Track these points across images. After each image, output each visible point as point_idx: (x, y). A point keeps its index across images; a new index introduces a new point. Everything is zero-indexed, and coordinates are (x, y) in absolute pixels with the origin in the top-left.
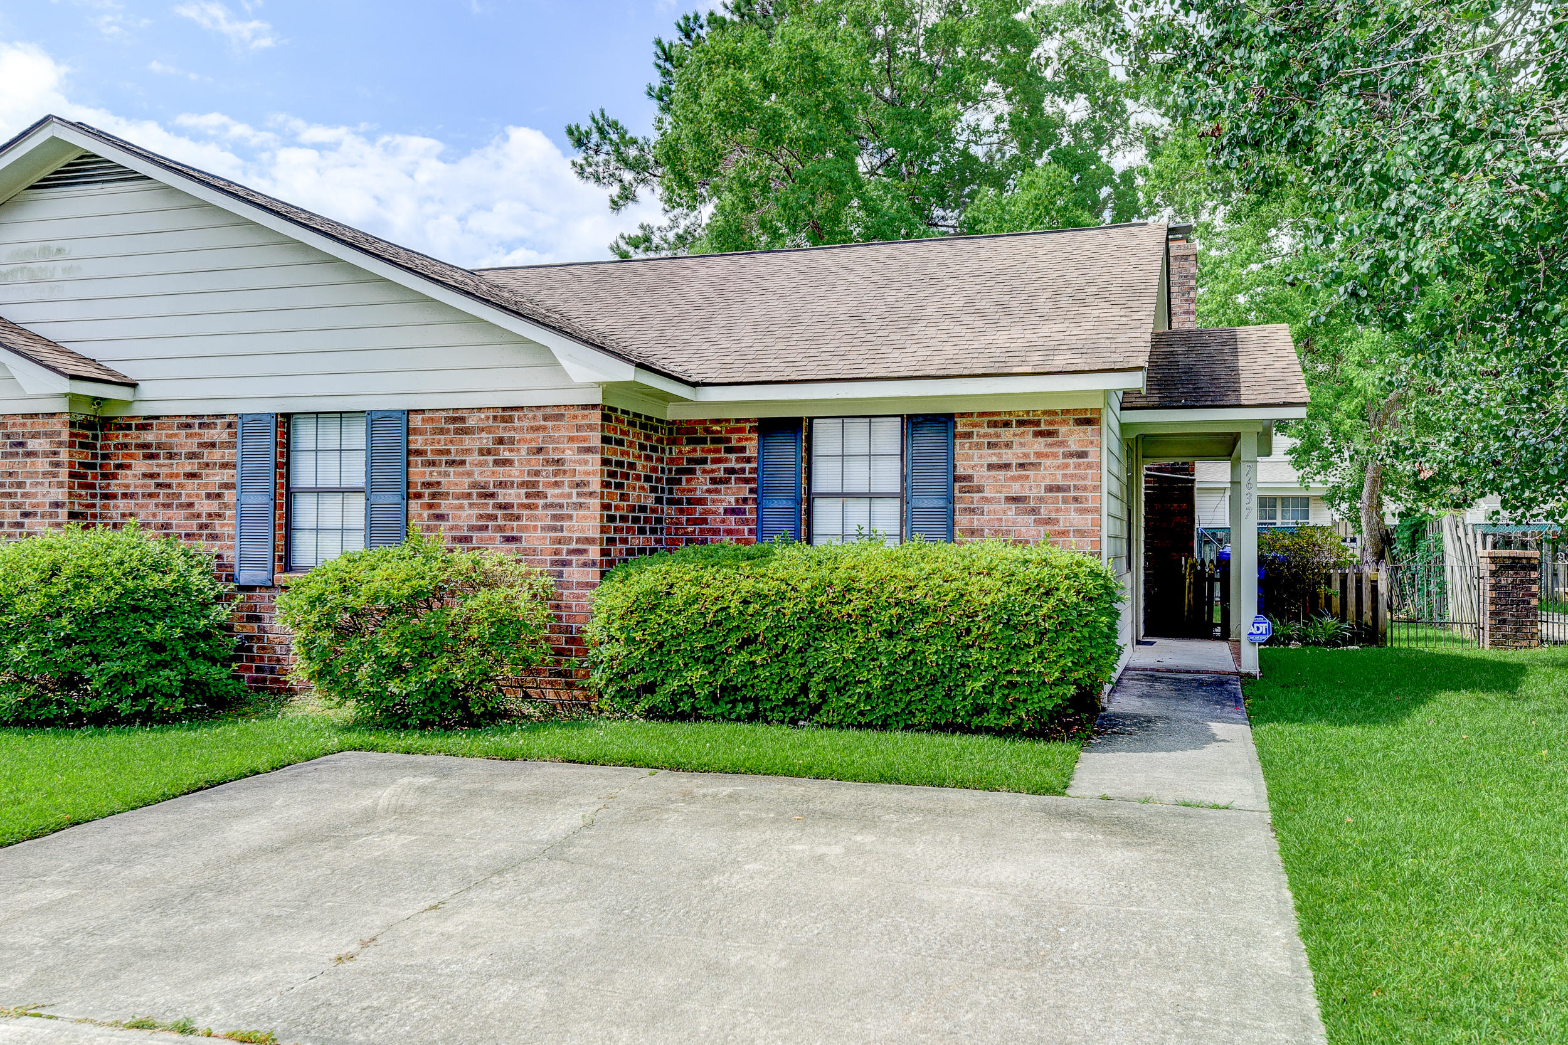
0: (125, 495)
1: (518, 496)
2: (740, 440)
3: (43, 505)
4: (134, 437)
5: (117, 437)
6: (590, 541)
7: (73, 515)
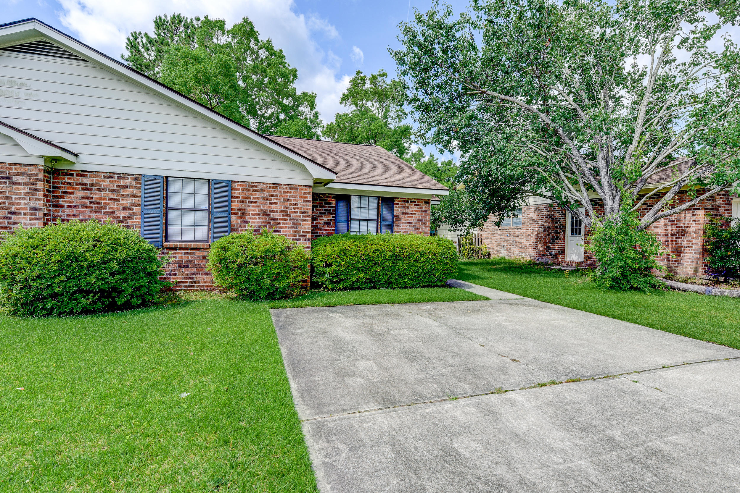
2: (329, 200)
3: (26, 209)
4: (75, 180)
5: (64, 179)
6: (308, 232)
7: (45, 215)
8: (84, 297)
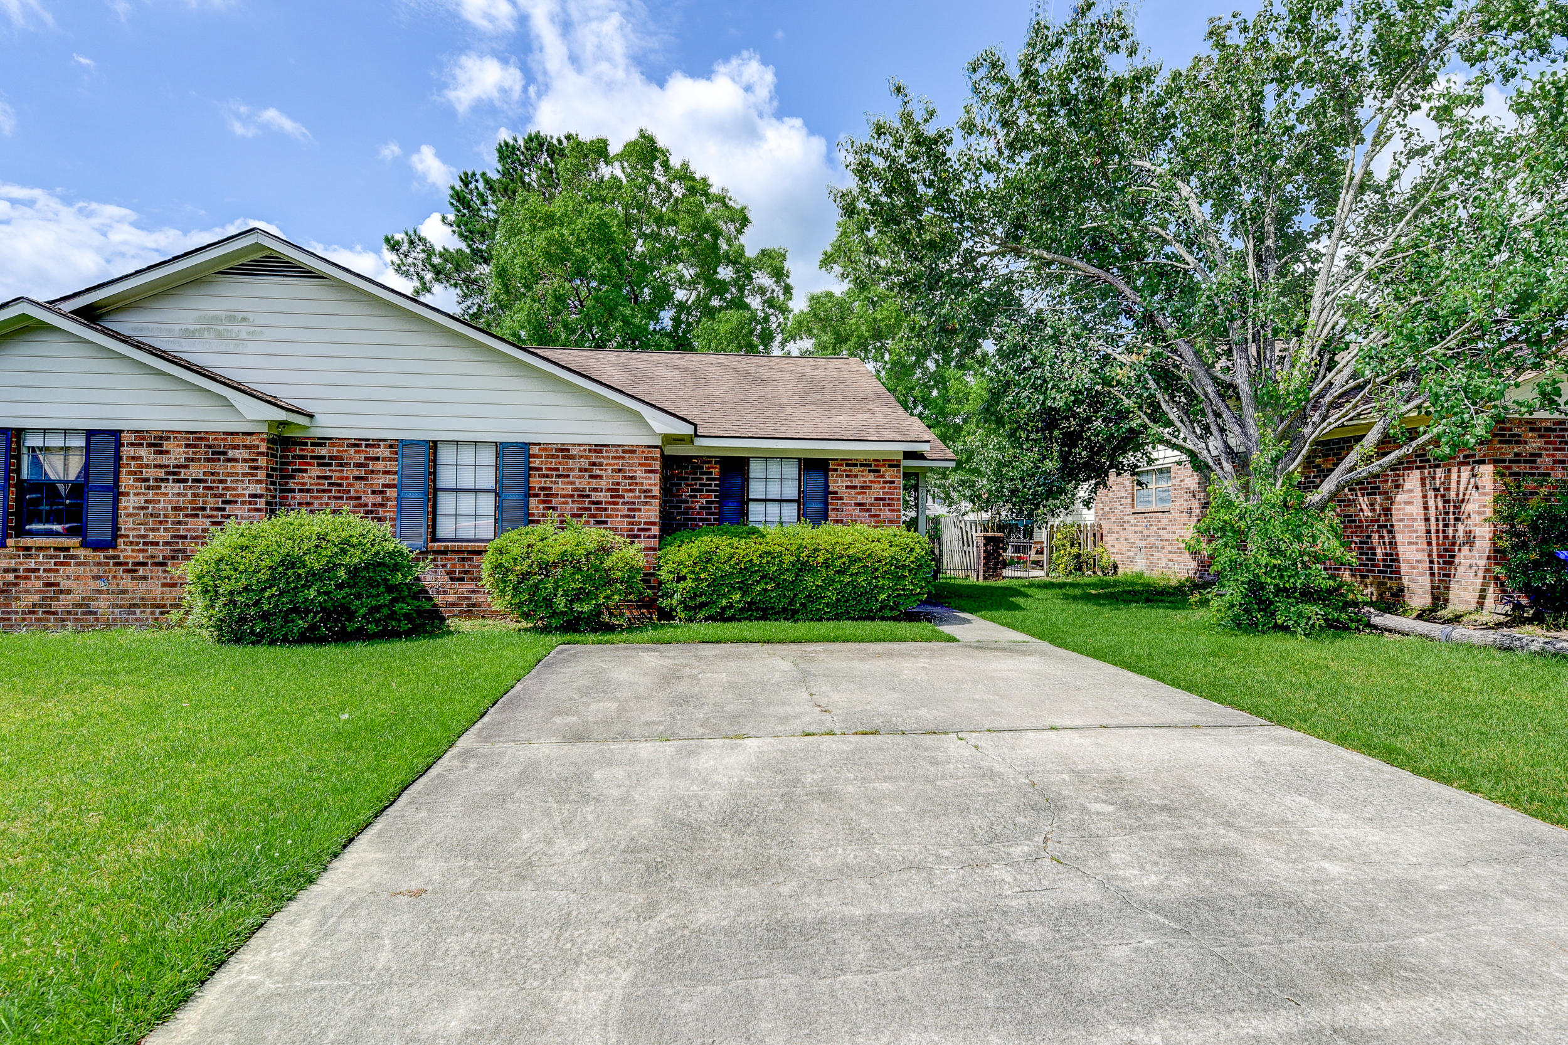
0: (301, 491)
1: (606, 497)
2: (709, 468)
3: (244, 495)
4: (309, 450)
5: (295, 450)
7: (268, 503)
8: (302, 618)
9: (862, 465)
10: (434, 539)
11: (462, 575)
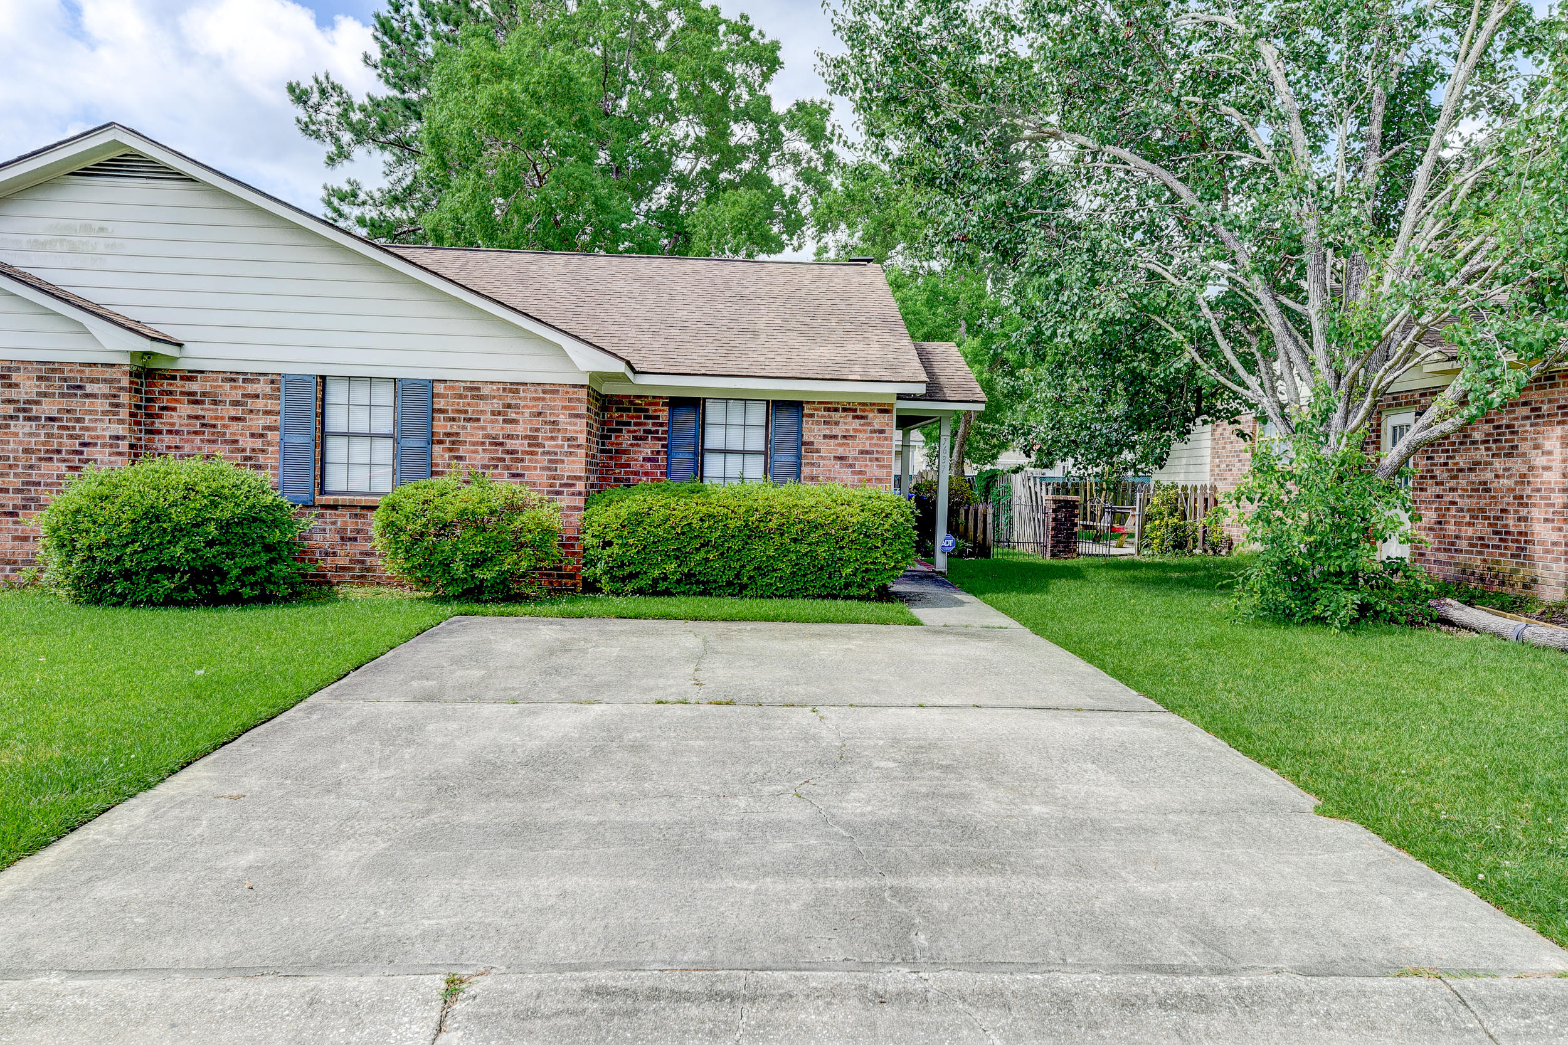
0: (170, 432)
1: (522, 445)
2: (655, 411)
3: (104, 437)
4: (178, 386)
5: (162, 385)
6: (579, 478)
8: (168, 579)
9: (845, 410)
10: (323, 492)
11: (353, 535)
